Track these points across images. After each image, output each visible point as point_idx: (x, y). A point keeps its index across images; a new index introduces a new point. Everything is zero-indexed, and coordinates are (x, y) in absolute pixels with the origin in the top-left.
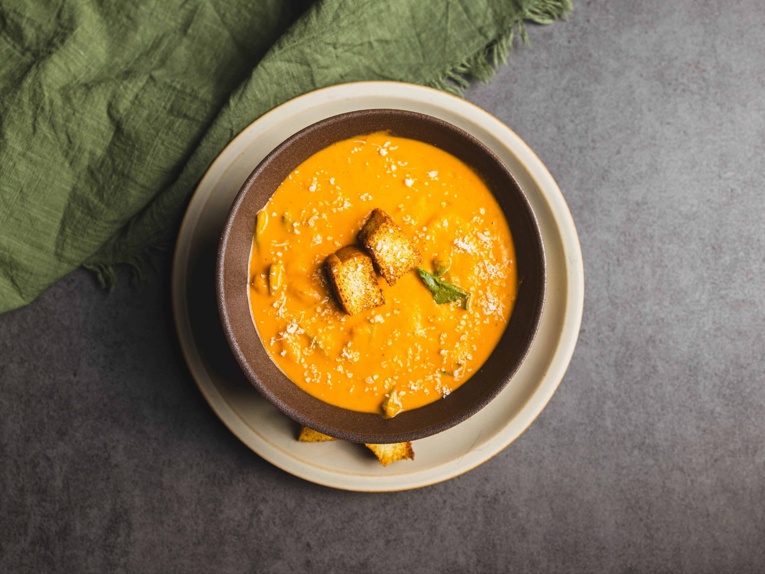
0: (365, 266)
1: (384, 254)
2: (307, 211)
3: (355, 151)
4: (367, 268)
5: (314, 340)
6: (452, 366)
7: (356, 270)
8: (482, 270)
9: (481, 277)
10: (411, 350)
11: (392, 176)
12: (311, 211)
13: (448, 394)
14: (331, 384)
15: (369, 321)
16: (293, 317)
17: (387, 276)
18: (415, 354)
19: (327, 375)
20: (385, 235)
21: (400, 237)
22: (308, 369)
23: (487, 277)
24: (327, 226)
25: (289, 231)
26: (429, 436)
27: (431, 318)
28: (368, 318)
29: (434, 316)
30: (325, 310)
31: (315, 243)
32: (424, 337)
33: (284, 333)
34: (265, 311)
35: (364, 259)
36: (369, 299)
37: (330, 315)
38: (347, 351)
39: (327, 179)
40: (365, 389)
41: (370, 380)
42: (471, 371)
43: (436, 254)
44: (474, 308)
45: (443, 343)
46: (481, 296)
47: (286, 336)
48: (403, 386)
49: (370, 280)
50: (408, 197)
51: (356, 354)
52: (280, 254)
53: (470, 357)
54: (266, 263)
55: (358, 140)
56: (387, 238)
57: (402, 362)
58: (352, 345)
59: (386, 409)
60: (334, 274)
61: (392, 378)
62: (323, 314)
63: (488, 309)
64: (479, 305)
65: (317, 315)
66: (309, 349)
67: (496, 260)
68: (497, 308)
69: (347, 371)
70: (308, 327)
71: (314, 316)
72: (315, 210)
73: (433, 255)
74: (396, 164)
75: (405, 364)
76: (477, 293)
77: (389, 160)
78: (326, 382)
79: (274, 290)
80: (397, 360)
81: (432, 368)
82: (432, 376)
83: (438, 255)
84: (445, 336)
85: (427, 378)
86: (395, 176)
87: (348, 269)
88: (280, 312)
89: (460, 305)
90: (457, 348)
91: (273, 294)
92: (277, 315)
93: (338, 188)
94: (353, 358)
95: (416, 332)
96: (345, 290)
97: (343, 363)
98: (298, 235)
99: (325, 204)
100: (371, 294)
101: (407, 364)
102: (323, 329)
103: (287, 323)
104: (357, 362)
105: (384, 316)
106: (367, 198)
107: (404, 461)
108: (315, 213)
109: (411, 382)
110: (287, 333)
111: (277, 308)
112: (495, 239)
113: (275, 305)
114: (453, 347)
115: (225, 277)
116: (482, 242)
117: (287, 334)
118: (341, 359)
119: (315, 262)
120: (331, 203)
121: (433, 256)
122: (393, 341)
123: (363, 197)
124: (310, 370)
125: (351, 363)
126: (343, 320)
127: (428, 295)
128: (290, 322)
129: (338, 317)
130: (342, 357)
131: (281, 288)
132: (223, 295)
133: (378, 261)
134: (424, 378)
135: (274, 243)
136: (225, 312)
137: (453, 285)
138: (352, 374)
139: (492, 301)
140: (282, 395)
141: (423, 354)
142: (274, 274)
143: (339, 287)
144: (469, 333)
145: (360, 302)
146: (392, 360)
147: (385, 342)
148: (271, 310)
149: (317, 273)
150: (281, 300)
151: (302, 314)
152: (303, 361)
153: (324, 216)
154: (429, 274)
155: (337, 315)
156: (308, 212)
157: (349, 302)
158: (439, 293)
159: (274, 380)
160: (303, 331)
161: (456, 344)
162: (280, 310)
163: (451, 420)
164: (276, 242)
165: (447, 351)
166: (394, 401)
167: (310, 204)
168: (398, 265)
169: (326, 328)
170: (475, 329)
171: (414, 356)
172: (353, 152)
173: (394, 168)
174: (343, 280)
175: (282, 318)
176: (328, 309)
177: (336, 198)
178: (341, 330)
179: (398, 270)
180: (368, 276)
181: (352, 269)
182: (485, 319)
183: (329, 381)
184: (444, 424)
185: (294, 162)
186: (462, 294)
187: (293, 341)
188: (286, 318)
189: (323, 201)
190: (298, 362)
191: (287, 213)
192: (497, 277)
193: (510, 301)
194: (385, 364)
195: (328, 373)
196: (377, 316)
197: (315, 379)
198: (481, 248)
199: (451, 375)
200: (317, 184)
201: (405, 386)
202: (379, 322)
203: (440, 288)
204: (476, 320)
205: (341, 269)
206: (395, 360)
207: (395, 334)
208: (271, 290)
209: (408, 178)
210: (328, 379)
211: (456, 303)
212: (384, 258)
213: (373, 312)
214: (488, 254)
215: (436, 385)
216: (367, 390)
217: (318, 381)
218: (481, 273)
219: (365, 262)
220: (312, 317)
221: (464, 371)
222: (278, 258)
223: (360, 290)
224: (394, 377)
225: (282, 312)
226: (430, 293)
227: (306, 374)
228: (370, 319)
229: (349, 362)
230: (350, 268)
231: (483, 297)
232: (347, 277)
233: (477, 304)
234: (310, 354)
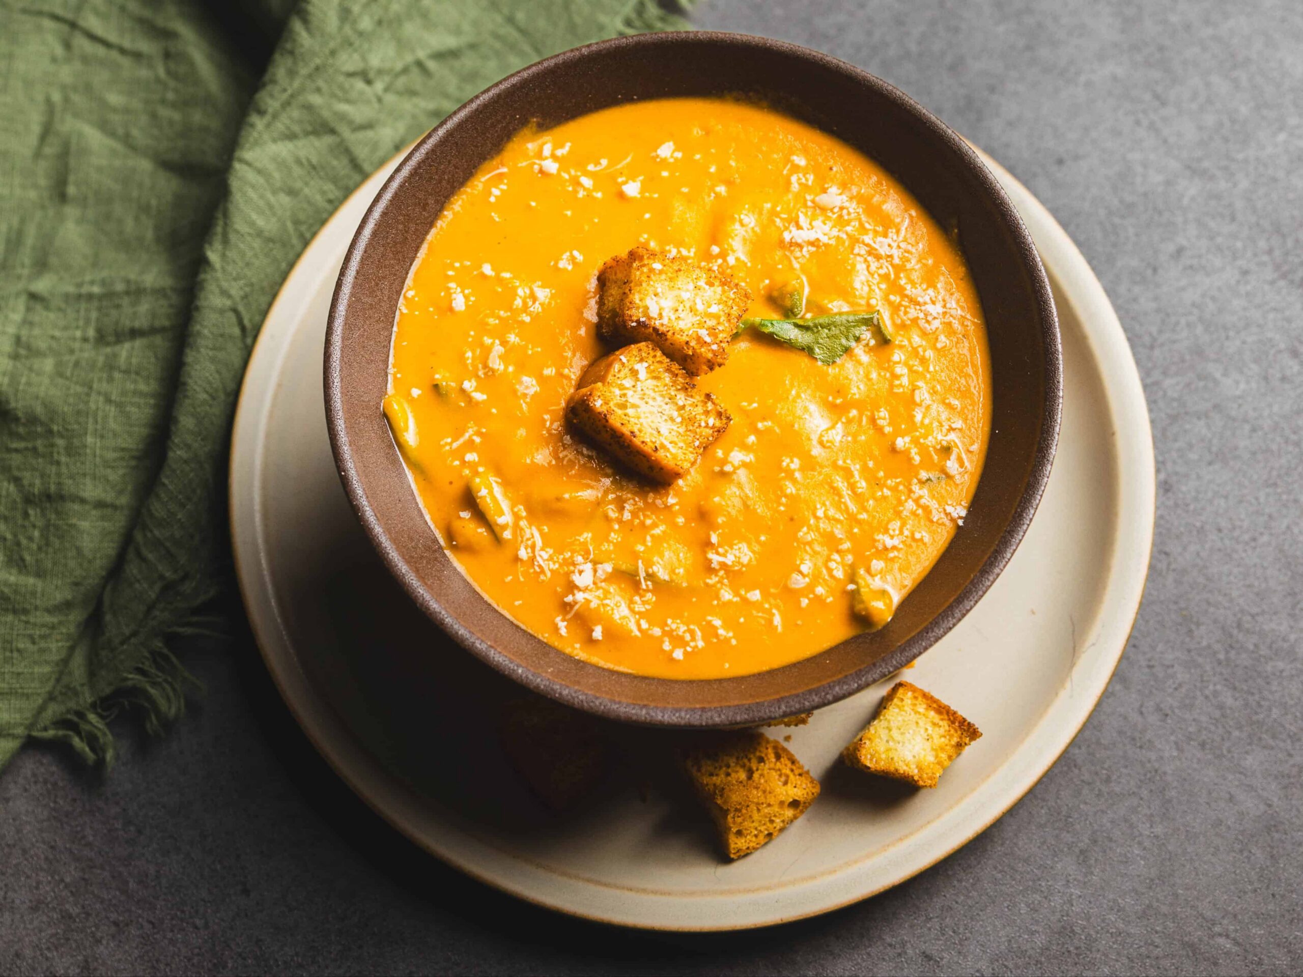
0: (650, 362)
1: (673, 317)
2: (473, 352)
3: (496, 197)
4: (656, 364)
5: (640, 571)
6: (936, 459)
7: (637, 380)
8: (869, 258)
9: (876, 272)
10: (838, 478)
11: (595, 199)
12: (482, 345)
13: (963, 513)
14: (731, 634)
15: (723, 474)
16: (572, 557)
17: (702, 350)
18: (852, 481)
19: (709, 623)
20: (651, 283)
21: (680, 270)
22: (665, 633)
23: (887, 264)
24: (530, 352)
25: (463, 404)
27: (835, 398)
28: (717, 469)
29: (838, 392)
30: (625, 505)
31: (525, 395)
32: (846, 440)
33: (574, 595)
34: (510, 578)
35: (640, 350)
36: (696, 424)
37: (640, 509)
38: (718, 553)
39: (475, 273)
40: (799, 602)
41: (798, 582)
42: (978, 447)
43: (767, 282)
44: (902, 332)
45: (888, 430)
47: (580, 596)
48: (868, 553)
49: (674, 383)
50: (647, 216)
51: (740, 548)
52: (471, 457)
53: (958, 424)
54: (456, 489)
55: (489, 172)
56: (656, 285)
57: (837, 509)
58: (719, 537)
59: (866, 609)
60: (599, 410)
61: (838, 551)
62: (627, 516)
63: (930, 318)
64: (908, 322)
65: (616, 527)
66: (642, 596)
67: (883, 226)
68: (944, 306)
70: (613, 556)
71: (611, 529)
72: (487, 341)
73: (761, 286)
74: (587, 174)
75: (845, 510)
76: (890, 303)
77: (569, 173)
78: (717, 636)
79: (503, 528)
81: (901, 488)
82: (910, 501)
83: (771, 280)
84: (883, 413)
85: (903, 511)
86: (599, 195)
87: (622, 387)
88: (541, 562)
89: (872, 342)
90: (921, 423)
91: (507, 535)
92: (538, 570)
93: (506, 275)
94: (739, 558)
96: (640, 431)
97: (726, 581)
98: (484, 402)
99: (499, 318)
100: (694, 413)
101: (847, 508)
102: (644, 542)
103: (568, 574)
104: (750, 562)
105: (745, 447)
106: (573, 259)
108: (493, 344)
109: (880, 537)
110: (581, 589)
111: (529, 558)
112: (855, 190)
113: (523, 554)
114: (912, 426)
116: (836, 210)
117: (582, 592)
118: (716, 575)
119: (549, 430)
120: (510, 308)
121: (764, 288)
122: (795, 482)
123: (564, 264)
124: (670, 634)
125: (740, 571)
126: (671, 500)
127: (803, 361)
128: (572, 568)
129: (659, 502)
130: (714, 571)
131: (517, 517)
133: (669, 335)
134: (898, 514)
135: (446, 444)
136: (435, 606)
137: (836, 314)
138: (757, 592)
139: (927, 299)
141: (865, 472)
142: (483, 492)
143: (625, 430)
144: (926, 381)
145: (685, 441)
146: (817, 518)
147: (779, 493)
148: (521, 568)
149: (565, 447)
150: (528, 539)
151: (586, 540)
152: (644, 625)
153: (513, 338)
154: (776, 320)
155: (655, 498)
156: (478, 351)
157: (663, 450)
158: (818, 343)
160: (608, 567)
161: (915, 416)
162: (538, 558)
164: (449, 440)
165: (907, 439)
166: (870, 588)
167: (472, 333)
168: (711, 323)
169: (648, 537)
170: (931, 369)
171: (852, 487)
172: (492, 199)
173: (586, 182)
174: (626, 415)
175: (552, 571)
176: (629, 499)
177: (516, 294)
178: (681, 524)
179: (717, 331)
180: (667, 378)
181: (628, 383)
182: (936, 340)
183: (721, 632)
185: (395, 275)
186: (863, 318)
187: (602, 598)
188: (561, 565)
189: (493, 315)
190: (636, 632)
191: (437, 376)
192: (906, 255)
193: (959, 282)
194: (806, 533)
195: (709, 618)
196: (732, 454)
197: (692, 644)
198: (841, 222)
199: (945, 478)
200: (462, 292)
201: (873, 550)
202: (743, 465)
203: (813, 333)
204: (921, 350)
205: (608, 394)
206: (821, 514)
207: (788, 465)
208: (497, 529)
209: (625, 183)
210: (715, 628)
211: (864, 343)
212: (675, 324)
213: (720, 453)
214: (862, 225)
215: (930, 512)
216: (805, 602)
217: (701, 644)
218: (871, 264)
219: (644, 355)
220: (608, 535)
221: (964, 456)
222: (473, 466)
223: (668, 416)
224: (841, 547)
225: (544, 560)
226: (802, 353)
227: (667, 646)
228: (722, 467)
229: (733, 571)
230: (624, 382)
231: (904, 303)
232: (628, 404)
233: (903, 322)
234: (649, 604)
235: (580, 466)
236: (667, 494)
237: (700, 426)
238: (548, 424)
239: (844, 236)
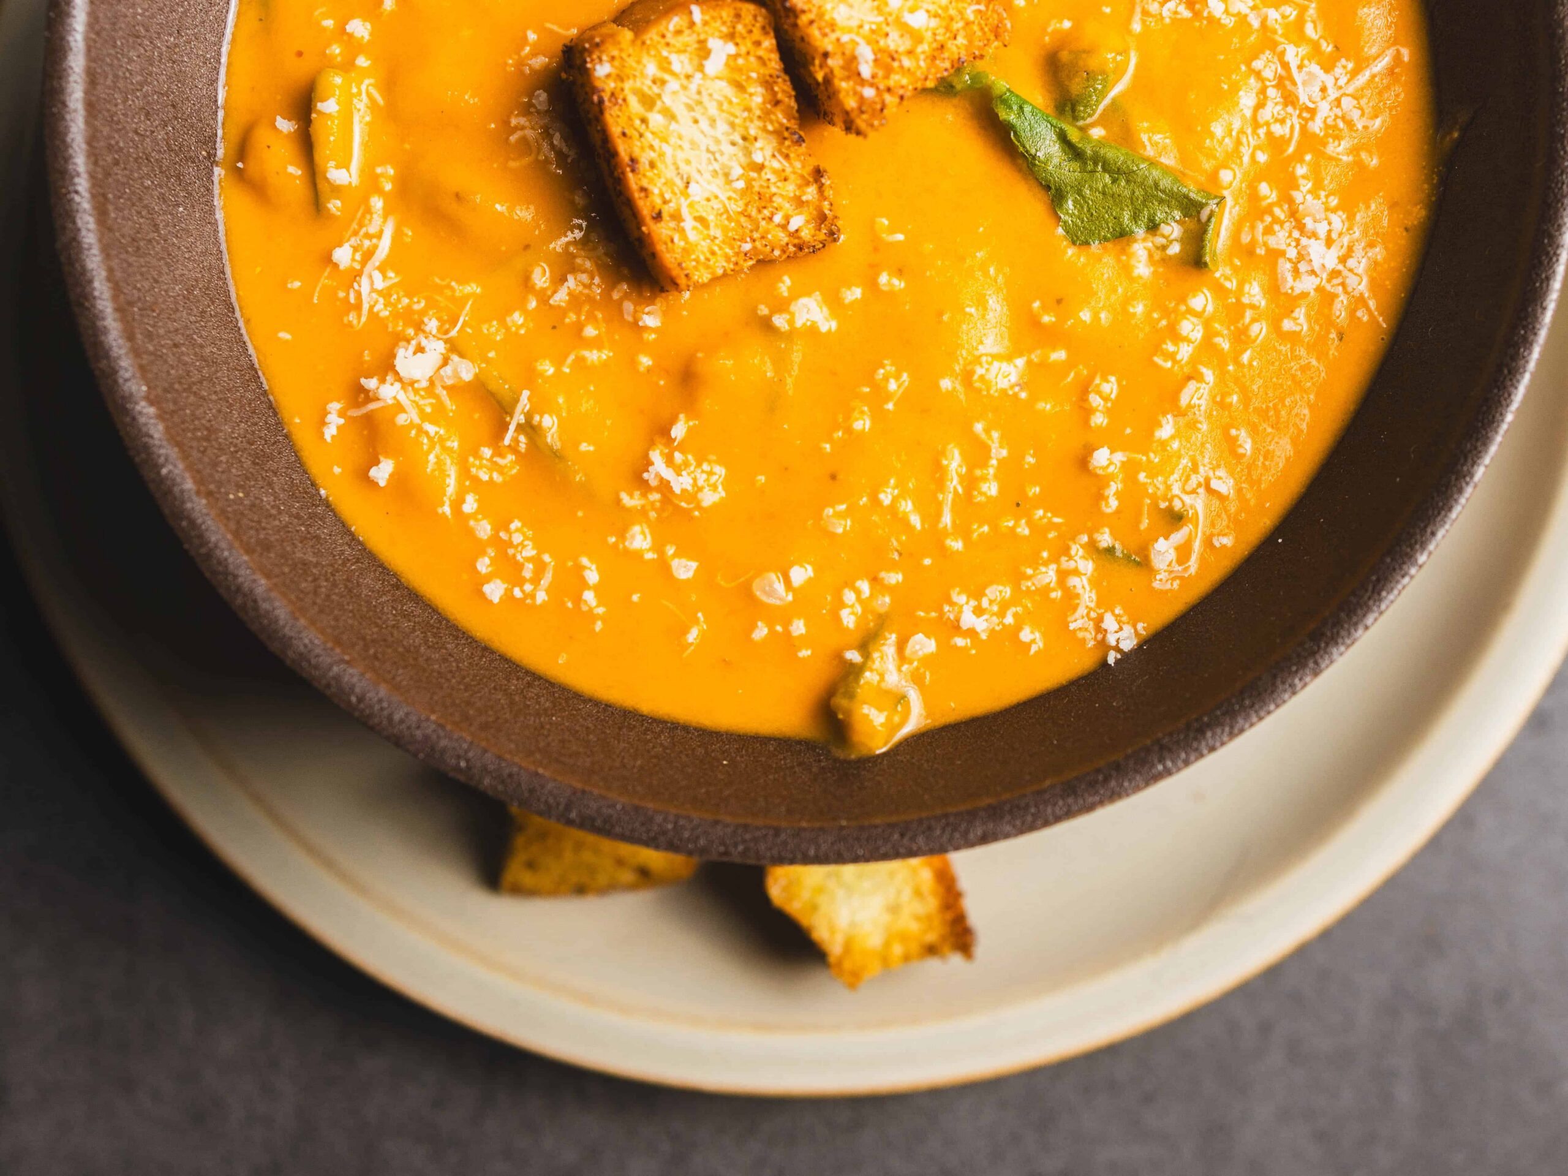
0: (743, 50)
4: (752, 59)
5: (519, 408)
6: (1145, 524)
7: (701, 68)
8: (1272, 92)
9: (1268, 124)
10: (956, 453)
13: (1127, 645)
14: (601, 610)
15: (766, 325)
16: (423, 312)
17: (844, 85)
18: (978, 472)
19: (580, 569)
22: (495, 540)
23: (1296, 122)
26: (1047, 824)
27: (1045, 308)
28: (763, 310)
29: (1059, 301)
30: (570, 278)
32: (1015, 395)
33: (383, 381)
34: (297, 284)
35: (738, 16)
36: (766, 213)
37: (590, 299)
38: (669, 461)
40: (753, 627)
41: (775, 590)
43: (1067, 24)
44: (1237, 262)
45: (1099, 420)
46: (1269, 210)
47: (389, 391)
48: (922, 614)
49: (765, 116)
51: (711, 473)
52: (360, 28)
53: (1224, 485)
54: (298, 70)
57: (919, 508)
58: (690, 430)
59: (848, 713)
60: (598, 84)
61: (875, 580)
62: (561, 297)
63: (1303, 267)
64: (1261, 251)
65: (533, 304)
66: (498, 453)
67: (1336, 47)
68: (1343, 260)
69: (670, 550)
70: (492, 354)
71: (522, 306)
73: (1050, 30)
75: (932, 515)
76: (1254, 197)
78: (578, 600)
79: (337, 190)
80: (895, 500)
81: (1052, 535)
82: (1053, 567)
83: (1077, 26)
84: (1110, 387)
85: (1029, 578)
87: (665, 65)
88: (365, 290)
89: (1175, 249)
90: (1163, 444)
91: (334, 206)
92: (352, 300)
94: (700, 489)
95: (980, 371)
96: (652, 165)
97: (653, 515)
100: (773, 189)
101: (939, 515)
102: (559, 363)
103: (400, 338)
104: (715, 506)
105: (834, 302)
107: (933, 964)
110: (399, 379)
111: (352, 269)
113: (343, 256)
114: (1145, 439)
115: (91, 107)
117: (398, 385)
118: (644, 495)
119: (520, 64)
121: (1056, 32)
122: (878, 414)
124: (502, 547)
125: (687, 513)
126: (651, 320)
128: (411, 331)
129: (628, 306)
130: (644, 486)
131: (371, 183)
132: (83, 184)
133: (804, 19)
134: (1017, 578)
136: (94, 261)
137: (1145, 159)
138: (694, 565)
139: (1322, 229)
140: (366, 648)
141: (1010, 470)
142: (328, 106)
143: (623, 149)
144: (1222, 374)
145: (725, 230)
146: (875, 501)
147: (841, 417)
148: (325, 280)
149: (527, 110)
150: (368, 236)
151: (467, 297)
152: (470, 505)
154: (1034, 107)
155: (626, 296)
157: (672, 224)
158: (1079, 192)
159: (335, 585)
160: (466, 371)
161: (1160, 425)
162: (365, 281)
163: (1148, 750)
165: (1119, 457)
166: (882, 676)
168: (895, 41)
169: (572, 357)
170: (1245, 358)
171: (971, 482)
174: (644, 121)
175: (373, 315)
176: (583, 272)
178: (642, 369)
179: (896, 64)
180: (757, 96)
181: (680, 63)
182: (1289, 312)
183: (589, 596)
184: (1117, 767)
186: (1186, 197)
187: (424, 416)
188: (396, 315)
190: (447, 509)
192: (1341, 125)
193: (1399, 231)
194: (839, 515)
195: (585, 561)
196: (804, 301)
197: (528, 587)
199: (1139, 564)
201: (934, 614)
202: (812, 331)
203: (1083, 170)
204: (1248, 315)
205: (631, 62)
206: (886, 498)
207: (886, 379)
208: (322, 186)
210: (584, 585)
211: (1160, 241)
213: (785, 285)
214: (1300, 22)
215: (1075, 608)
216: (761, 632)
217: (541, 597)
218: (1270, 105)
219: (740, 28)
220: (509, 311)
221: (1197, 545)
222: (353, 46)
223: (723, 166)
224: (883, 575)
225: (373, 290)
226: (1040, 194)
227: (483, 565)
228: (772, 313)
229: (677, 508)
230: (674, 58)
231: (1277, 211)
232: (659, 103)
233: (1253, 243)
234: (501, 473)
235: (537, 161)
236: (651, 301)
237: (771, 219)
238: (527, 49)
239: (1256, 24)
